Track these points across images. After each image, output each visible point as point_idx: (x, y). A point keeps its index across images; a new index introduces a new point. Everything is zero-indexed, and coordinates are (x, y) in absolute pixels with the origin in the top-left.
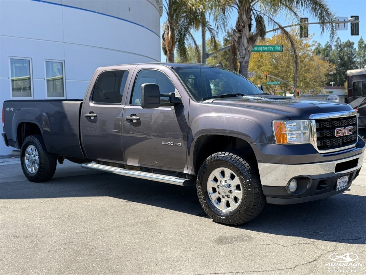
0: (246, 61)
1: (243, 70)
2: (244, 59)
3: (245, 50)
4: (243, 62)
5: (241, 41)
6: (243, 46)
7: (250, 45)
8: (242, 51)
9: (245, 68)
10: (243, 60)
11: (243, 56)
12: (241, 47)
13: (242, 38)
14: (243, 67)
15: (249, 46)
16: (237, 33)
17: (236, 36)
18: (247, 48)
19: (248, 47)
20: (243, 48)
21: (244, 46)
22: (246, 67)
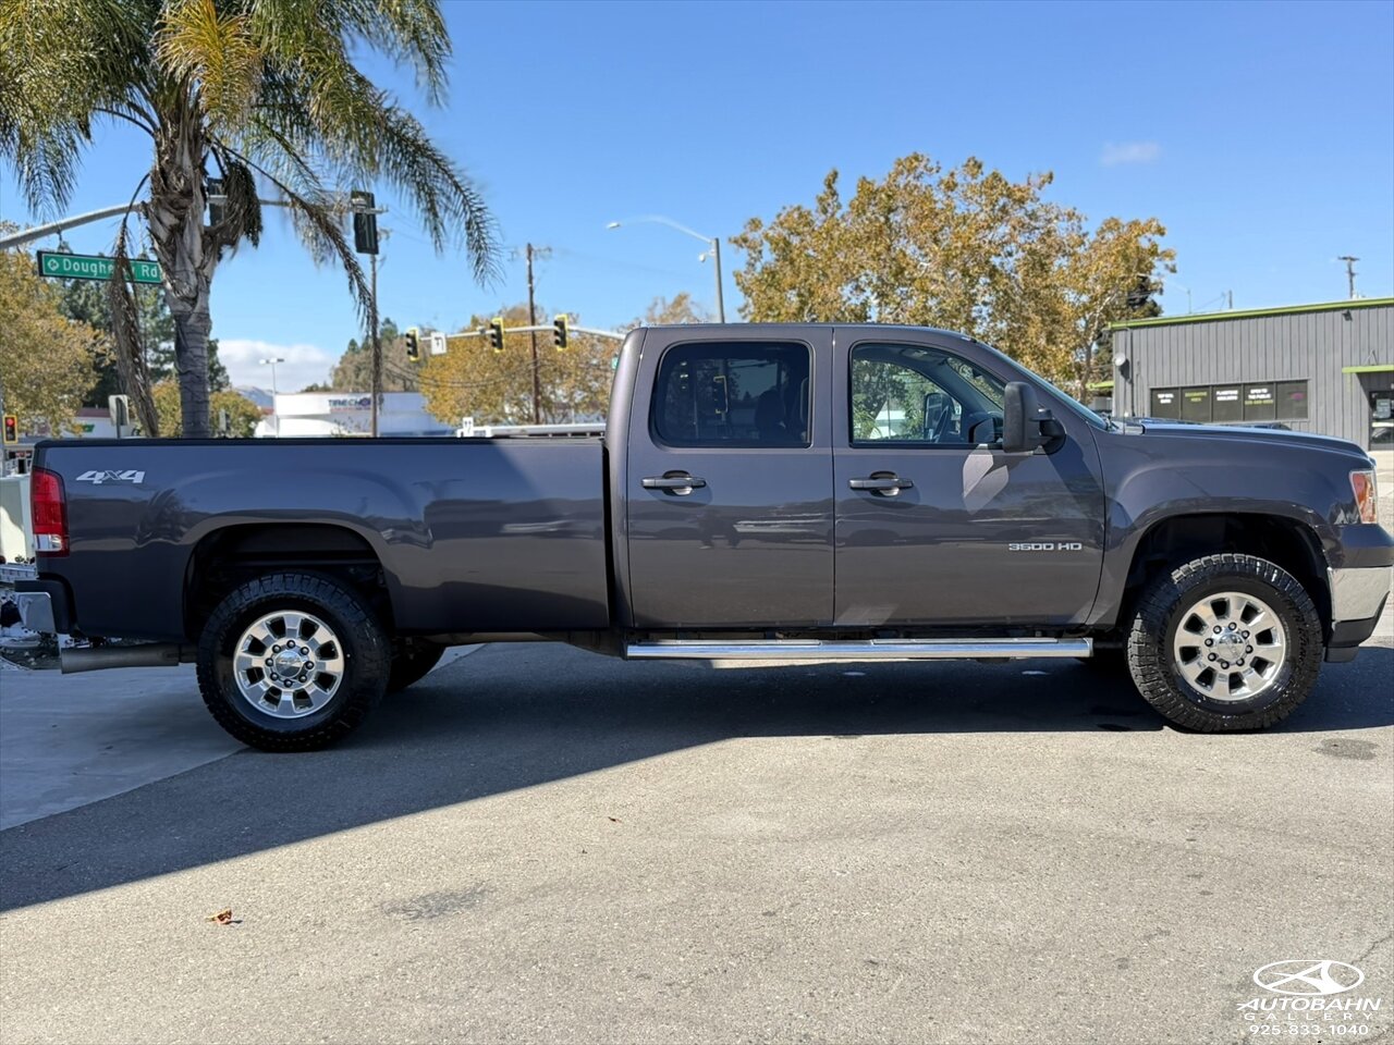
0: (201, 313)
1: (190, 343)
2: (193, 306)
3: (197, 274)
4: (189, 316)
5: (183, 243)
6: (188, 261)
7: (209, 259)
8: (188, 277)
9: (198, 336)
10: (189, 308)
11: (192, 295)
12: (184, 263)
13: (187, 231)
14: (194, 332)
15: (206, 261)
16: (168, 214)
17: (161, 223)
18: (199, 268)
19: (204, 267)
20: (190, 268)
21: (193, 262)
22: (201, 334)
